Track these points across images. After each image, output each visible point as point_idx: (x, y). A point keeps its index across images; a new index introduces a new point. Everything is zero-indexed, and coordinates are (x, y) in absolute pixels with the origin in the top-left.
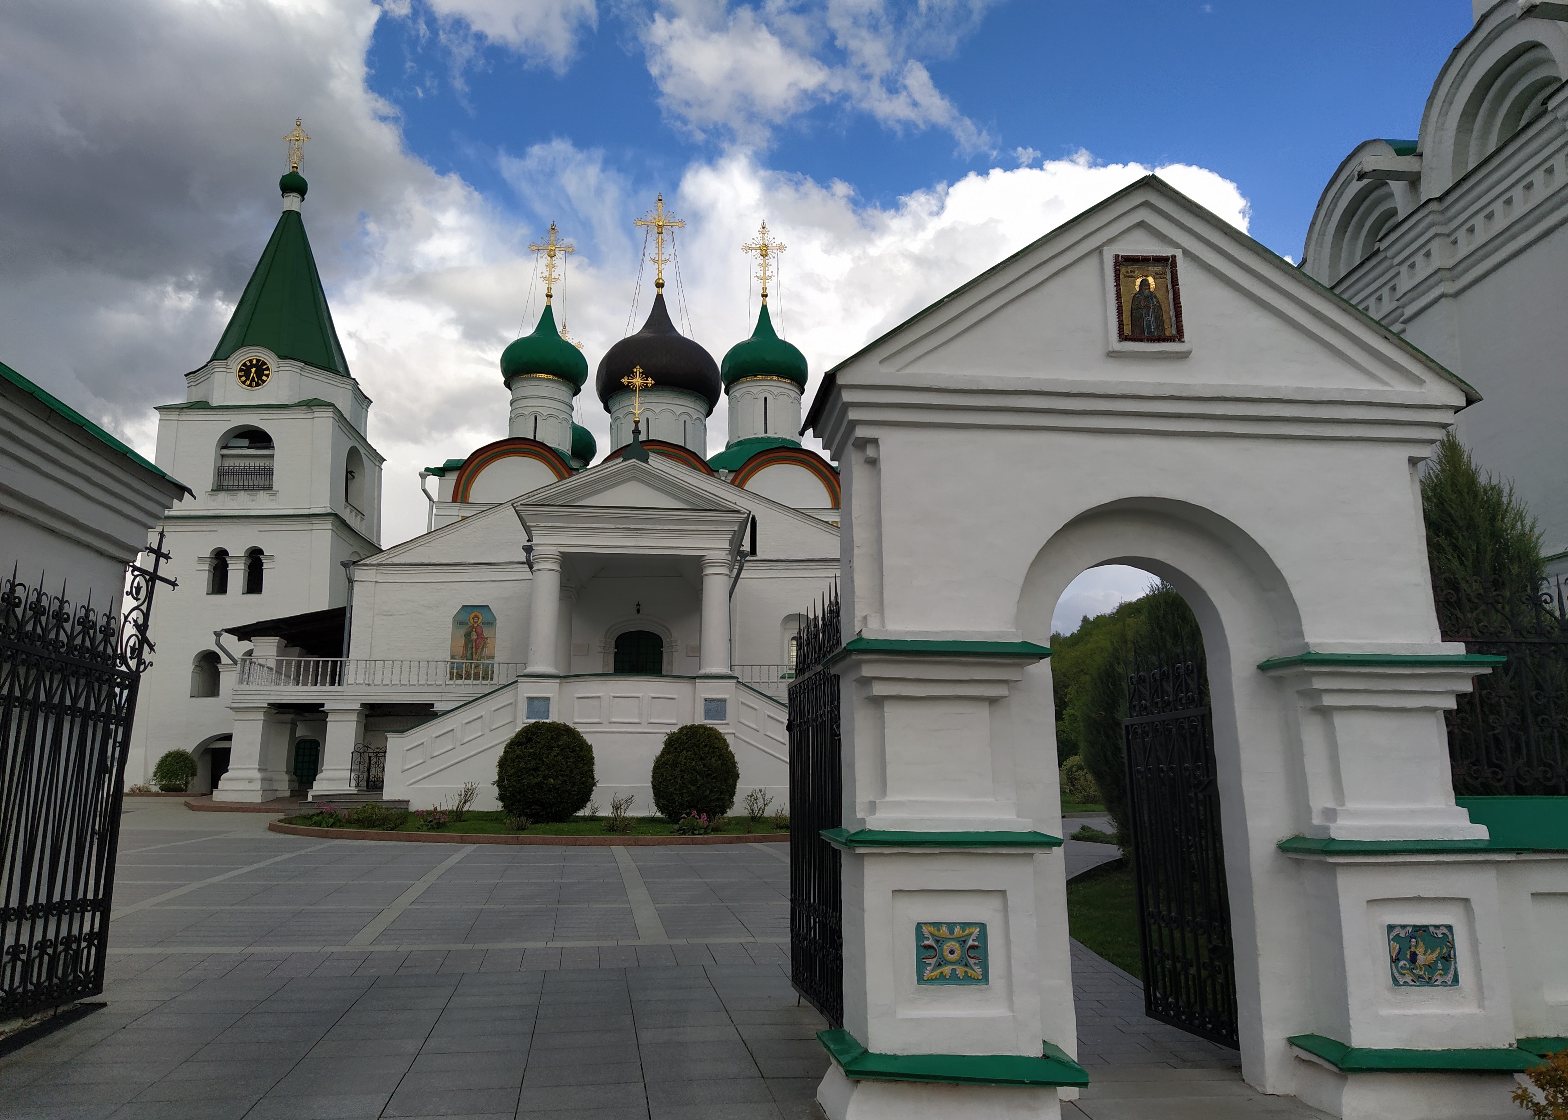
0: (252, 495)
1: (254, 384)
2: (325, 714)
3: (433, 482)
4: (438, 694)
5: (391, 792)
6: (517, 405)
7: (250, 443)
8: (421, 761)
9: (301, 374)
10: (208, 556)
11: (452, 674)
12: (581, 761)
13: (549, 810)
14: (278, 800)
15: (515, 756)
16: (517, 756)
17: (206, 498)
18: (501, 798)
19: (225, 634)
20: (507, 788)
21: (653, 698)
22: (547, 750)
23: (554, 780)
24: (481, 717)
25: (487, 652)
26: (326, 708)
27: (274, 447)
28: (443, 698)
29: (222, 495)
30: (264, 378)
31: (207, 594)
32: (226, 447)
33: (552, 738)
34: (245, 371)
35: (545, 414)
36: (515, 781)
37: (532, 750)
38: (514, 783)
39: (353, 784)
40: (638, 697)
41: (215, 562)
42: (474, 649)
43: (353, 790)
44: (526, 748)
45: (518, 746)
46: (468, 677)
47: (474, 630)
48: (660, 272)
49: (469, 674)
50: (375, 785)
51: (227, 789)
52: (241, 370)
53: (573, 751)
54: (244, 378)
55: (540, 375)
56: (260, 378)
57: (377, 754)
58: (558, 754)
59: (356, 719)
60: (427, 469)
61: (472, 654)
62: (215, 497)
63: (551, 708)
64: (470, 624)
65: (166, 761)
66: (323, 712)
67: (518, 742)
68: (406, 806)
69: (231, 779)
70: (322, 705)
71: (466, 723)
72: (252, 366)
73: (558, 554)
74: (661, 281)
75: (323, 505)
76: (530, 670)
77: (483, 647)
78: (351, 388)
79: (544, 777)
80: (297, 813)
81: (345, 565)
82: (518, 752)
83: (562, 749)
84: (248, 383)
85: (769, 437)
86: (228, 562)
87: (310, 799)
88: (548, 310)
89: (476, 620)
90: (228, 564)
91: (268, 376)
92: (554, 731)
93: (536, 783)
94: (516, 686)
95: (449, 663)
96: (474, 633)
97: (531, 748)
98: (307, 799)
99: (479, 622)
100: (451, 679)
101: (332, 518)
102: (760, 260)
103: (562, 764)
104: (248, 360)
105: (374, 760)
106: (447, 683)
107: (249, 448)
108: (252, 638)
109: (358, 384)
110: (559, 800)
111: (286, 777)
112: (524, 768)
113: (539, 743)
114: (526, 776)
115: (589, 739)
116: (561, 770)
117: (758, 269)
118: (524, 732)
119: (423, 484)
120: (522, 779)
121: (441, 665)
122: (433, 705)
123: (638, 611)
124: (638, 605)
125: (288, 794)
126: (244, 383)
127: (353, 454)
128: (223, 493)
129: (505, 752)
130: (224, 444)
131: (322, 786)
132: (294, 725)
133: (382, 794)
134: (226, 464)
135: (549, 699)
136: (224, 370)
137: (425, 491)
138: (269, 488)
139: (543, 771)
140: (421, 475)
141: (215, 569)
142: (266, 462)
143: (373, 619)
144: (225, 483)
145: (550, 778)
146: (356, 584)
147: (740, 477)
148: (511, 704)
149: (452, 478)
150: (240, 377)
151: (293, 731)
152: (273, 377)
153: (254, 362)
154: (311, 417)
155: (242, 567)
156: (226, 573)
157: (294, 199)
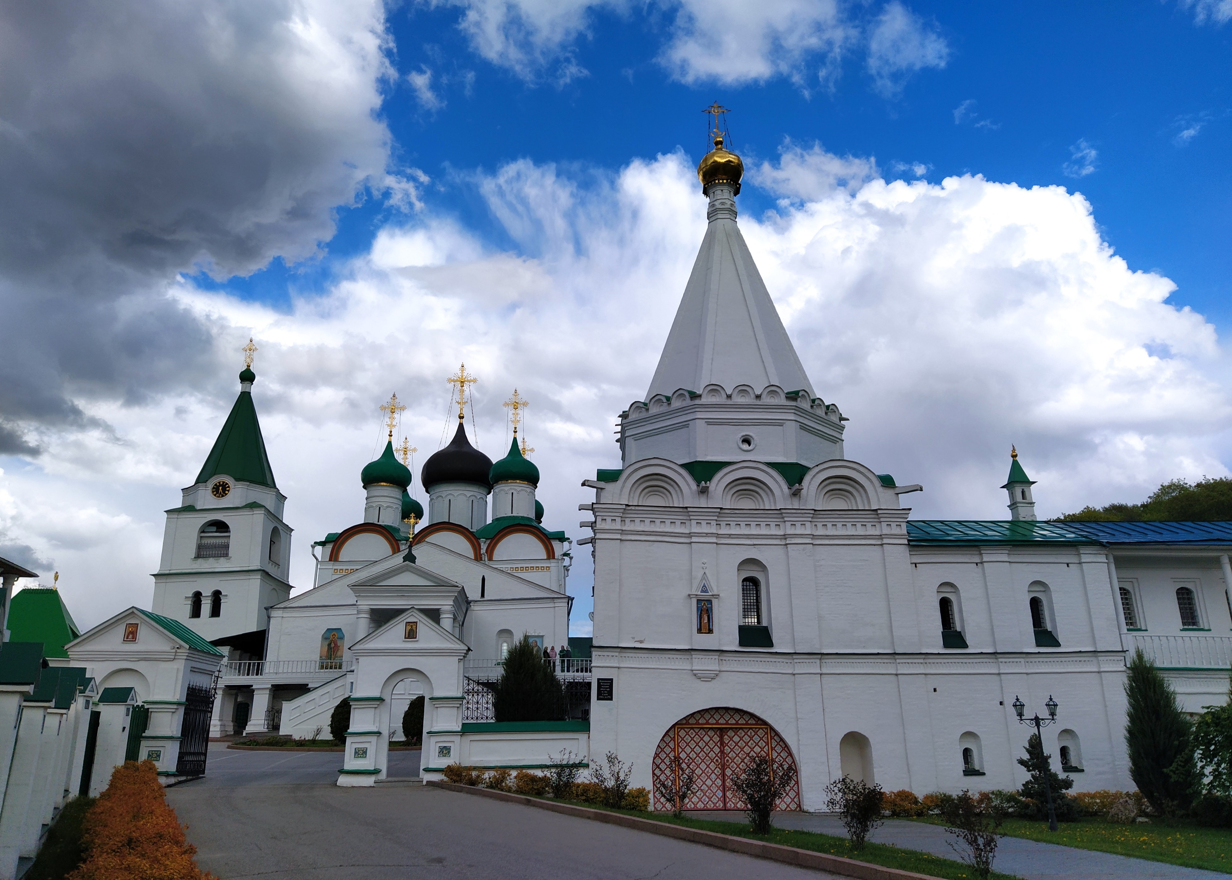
0: (217, 560)
1: (221, 496)
2: (253, 691)
3: (319, 549)
4: (312, 678)
5: (283, 731)
6: (369, 499)
7: (217, 529)
8: (300, 713)
9: (248, 489)
10: (191, 595)
14: (227, 736)
17: (191, 562)
18: (332, 732)
20: (334, 728)
24: (328, 692)
25: (339, 653)
26: (254, 687)
27: (230, 531)
28: (313, 680)
29: (200, 560)
30: (227, 492)
31: (189, 618)
32: (203, 532)
34: (216, 488)
35: (385, 506)
39: (266, 727)
41: (194, 599)
42: (333, 651)
43: (266, 730)
47: (333, 642)
48: (461, 409)
50: (276, 727)
52: (214, 488)
54: (215, 493)
55: (382, 484)
56: (224, 492)
57: (277, 712)
59: (269, 692)
60: (316, 543)
61: (331, 654)
62: (196, 562)
64: (330, 639)
66: (252, 689)
68: (290, 737)
70: (252, 685)
71: (321, 695)
72: (220, 485)
73: (369, 609)
74: (462, 415)
75: (256, 564)
77: (337, 650)
78: (275, 493)
80: (238, 742)
81: (266, 609)
84: (217, 495)
85: (513, 516)
86: (202, 599)
87: (244, 735)
88: (390, 443)
89: (334, 636)
90: (201, 601)
91: (228, 491)
94: (346, 677)
96: (333, 644)
98: (242, 734)
99: (336, 637)
101: (260, 573)
102: (513, 411)
104: (218, 482)
105: (276, 714)
106: (317, 671)
107: (216, 532)
109: (280, 489)
111: (232, 724)
112: (342, 718)
117: (512, 416)
119: (313, 551)
120: (341, 723)
121: (314, 661)
122: (308, 684)
125: (232, 733)
126: (215, 495)
127: (275, 530)
128: (201, 559)
130: (203, 530)
131: (250, 728)
132: (236, 696)
133: (280, 731)
134: (203, 542)
136: (204, 488)
137: (314, 555)
138: (227, 555)
140: (312, 546)
141: (194, 603)
142: (226, 540)
143: (280, 638)
144: (202, 553)
146: (272, 618)
147: (493, 542)
148: (344, 685)
149: (329, 547)
150: (213, 492)
151: (236, 699)
152: (232, 491)
153: (221, 483)
154: (252, 513)
155: (209, 602)
156: (200, 605)
157: (247, 384)
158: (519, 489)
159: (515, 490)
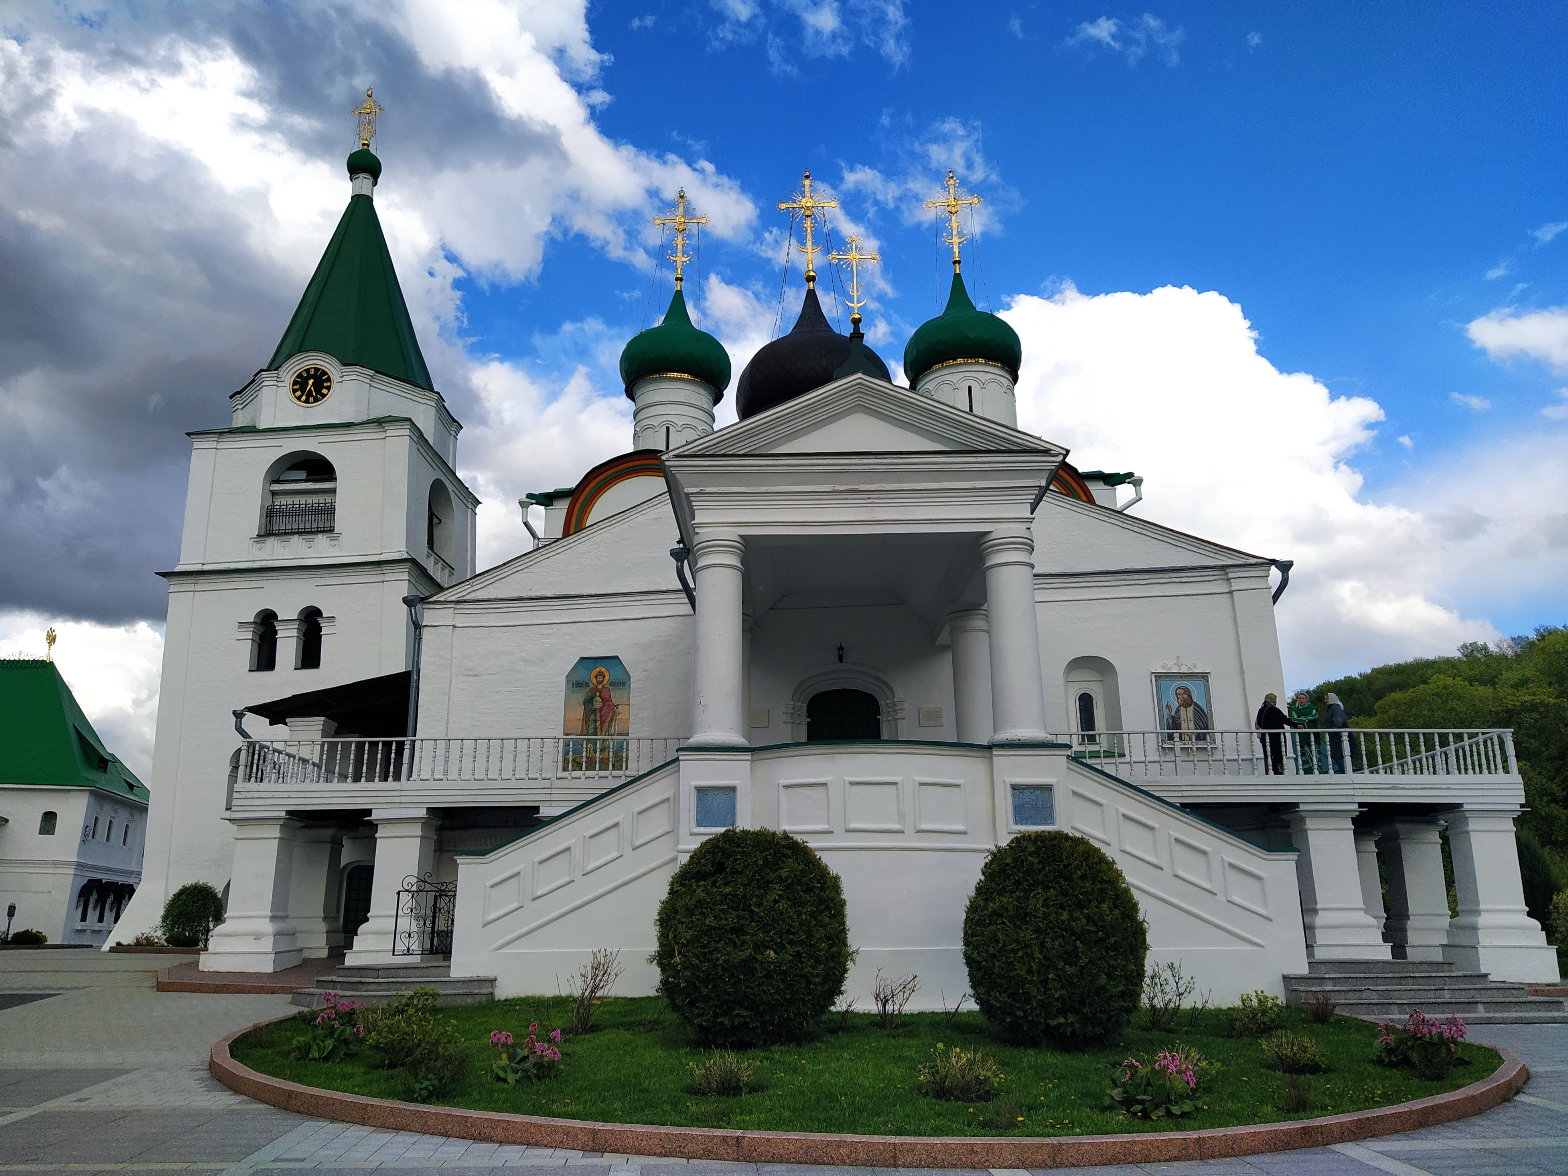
0: (307, 540)
1: (311, 399)
2: (373, 827)
3: (537, 512)
4: (544, 791)
5: (467, 965)
6: (641, 416)
7: (307, 476)
8: (515, 905)
9: (370, 386)
10: (252, 621)
11: (566, 761)
12: (825, 909)
13: (767, 1018)
14: (306, 963)
15: (693, 902)
16: (698, 901)
17: (251, 546)
19: (249, 716)
20: (679, 971)
21: (921, 784)
22: (759, 888)
23: (775, 953)
24: (617, 825)
25: (616, 727)
26: (375, 816)
27: (336, 478)
28: (554, 797)
29: (271, 540)
30: (324, 391)
31: (250, 671)
32: (278, 481)
33: (766, 863)
34: (300, 383)
35: (679, 423)
36: (695, 955)
37: (728, 890)
38: (695, 961)
40: (895, 784)
41: (262, 629)
42: (598, 723)
44: (714, 884)
45: (698, 881)
46: (591, 766)
47: (598, 694)
49: (591, 761)
50: (441, 949)
51: (223, 950)
52: (295, 382)
53: (809, 890)
54: (298, 393)
55: (671, 376)
56: (318, 392)
57: (445, 895)
58: (781, 896)
59: (420, 834)
60: (530, 496)
61: (596, 728)
62: (262, 545)
63: (738, 807)
64: (591, 686)
65: (179, 900)
66: (370, 822)
67: (699, 872)
68: (490, 990)
69: (228, 935)
70: (369, 812)
71: (592, 837)
72: (310, 377)
73: (738, 539)
75: (397, 549)
76: (698, 738)
77: (611, 721)
78: (434, 404)
79: (759, 947)
81: (409, 603)
82: (700, 894)
83: (788, 887)
84: (304, 398)
86: (277, 628)
87: (348, 966)
88: (678, 296)
89: (600, 678)
90: (277, 631)
91: (329, 388)
92: (767, 849)
93: (742, 961)
94: (677, 768)
95: (561, 741)
96: (598, 698)
97: (725, 885)
99: (605, 683)
100: (565, 769)
101: (409, 565)
103: (790, 917)
104: (305, 370)
106: (559, 775)
107: (306, 481)
108: (287, 720)
109: (444, 401)
110: (788, 996)
112: (714, 928)
113: (741, 873)
114: (718, 945)
115: (833, 863)
116: (789, 932)
118: (707, 851)
119: (525, 515)
120: (710, 952)
121: (549, 744)
122: (538, 807)
123: (841, 658)
124: (841, 648)
125: (324, 953)
126: (299, 398)
127: (438, 492)
128: (272, 538)
129: (672, 892)
130: (274, 477)
132: (337, 845)
133: (450, 967)
134: (277, 503)
135: (733, 789)
136: (275, 383)
137: (526, 524)
138: (331, 530)
139: (752, 935)
140: (522, 502)
141: (261, 637)
142: (327, 498)
143: (451, 682)
144: (276, 527)
145: (768, 948)
146: (425, 631)
148: (667, 800)
149: (561, 508)
150: (294, 391)
151: (335, 856)
152: (335, 386)
153: (312, 372)
154: (383, 435)
155: (294, 633)
156: (274, 641)
157: (364, 181)
158: (984, 377)
159: (976, 380)
